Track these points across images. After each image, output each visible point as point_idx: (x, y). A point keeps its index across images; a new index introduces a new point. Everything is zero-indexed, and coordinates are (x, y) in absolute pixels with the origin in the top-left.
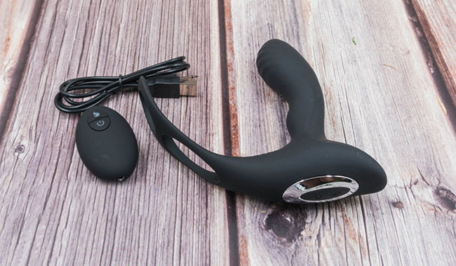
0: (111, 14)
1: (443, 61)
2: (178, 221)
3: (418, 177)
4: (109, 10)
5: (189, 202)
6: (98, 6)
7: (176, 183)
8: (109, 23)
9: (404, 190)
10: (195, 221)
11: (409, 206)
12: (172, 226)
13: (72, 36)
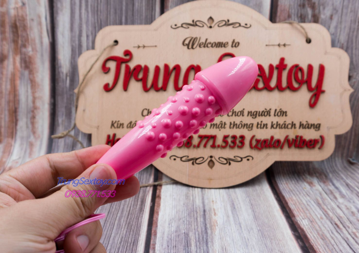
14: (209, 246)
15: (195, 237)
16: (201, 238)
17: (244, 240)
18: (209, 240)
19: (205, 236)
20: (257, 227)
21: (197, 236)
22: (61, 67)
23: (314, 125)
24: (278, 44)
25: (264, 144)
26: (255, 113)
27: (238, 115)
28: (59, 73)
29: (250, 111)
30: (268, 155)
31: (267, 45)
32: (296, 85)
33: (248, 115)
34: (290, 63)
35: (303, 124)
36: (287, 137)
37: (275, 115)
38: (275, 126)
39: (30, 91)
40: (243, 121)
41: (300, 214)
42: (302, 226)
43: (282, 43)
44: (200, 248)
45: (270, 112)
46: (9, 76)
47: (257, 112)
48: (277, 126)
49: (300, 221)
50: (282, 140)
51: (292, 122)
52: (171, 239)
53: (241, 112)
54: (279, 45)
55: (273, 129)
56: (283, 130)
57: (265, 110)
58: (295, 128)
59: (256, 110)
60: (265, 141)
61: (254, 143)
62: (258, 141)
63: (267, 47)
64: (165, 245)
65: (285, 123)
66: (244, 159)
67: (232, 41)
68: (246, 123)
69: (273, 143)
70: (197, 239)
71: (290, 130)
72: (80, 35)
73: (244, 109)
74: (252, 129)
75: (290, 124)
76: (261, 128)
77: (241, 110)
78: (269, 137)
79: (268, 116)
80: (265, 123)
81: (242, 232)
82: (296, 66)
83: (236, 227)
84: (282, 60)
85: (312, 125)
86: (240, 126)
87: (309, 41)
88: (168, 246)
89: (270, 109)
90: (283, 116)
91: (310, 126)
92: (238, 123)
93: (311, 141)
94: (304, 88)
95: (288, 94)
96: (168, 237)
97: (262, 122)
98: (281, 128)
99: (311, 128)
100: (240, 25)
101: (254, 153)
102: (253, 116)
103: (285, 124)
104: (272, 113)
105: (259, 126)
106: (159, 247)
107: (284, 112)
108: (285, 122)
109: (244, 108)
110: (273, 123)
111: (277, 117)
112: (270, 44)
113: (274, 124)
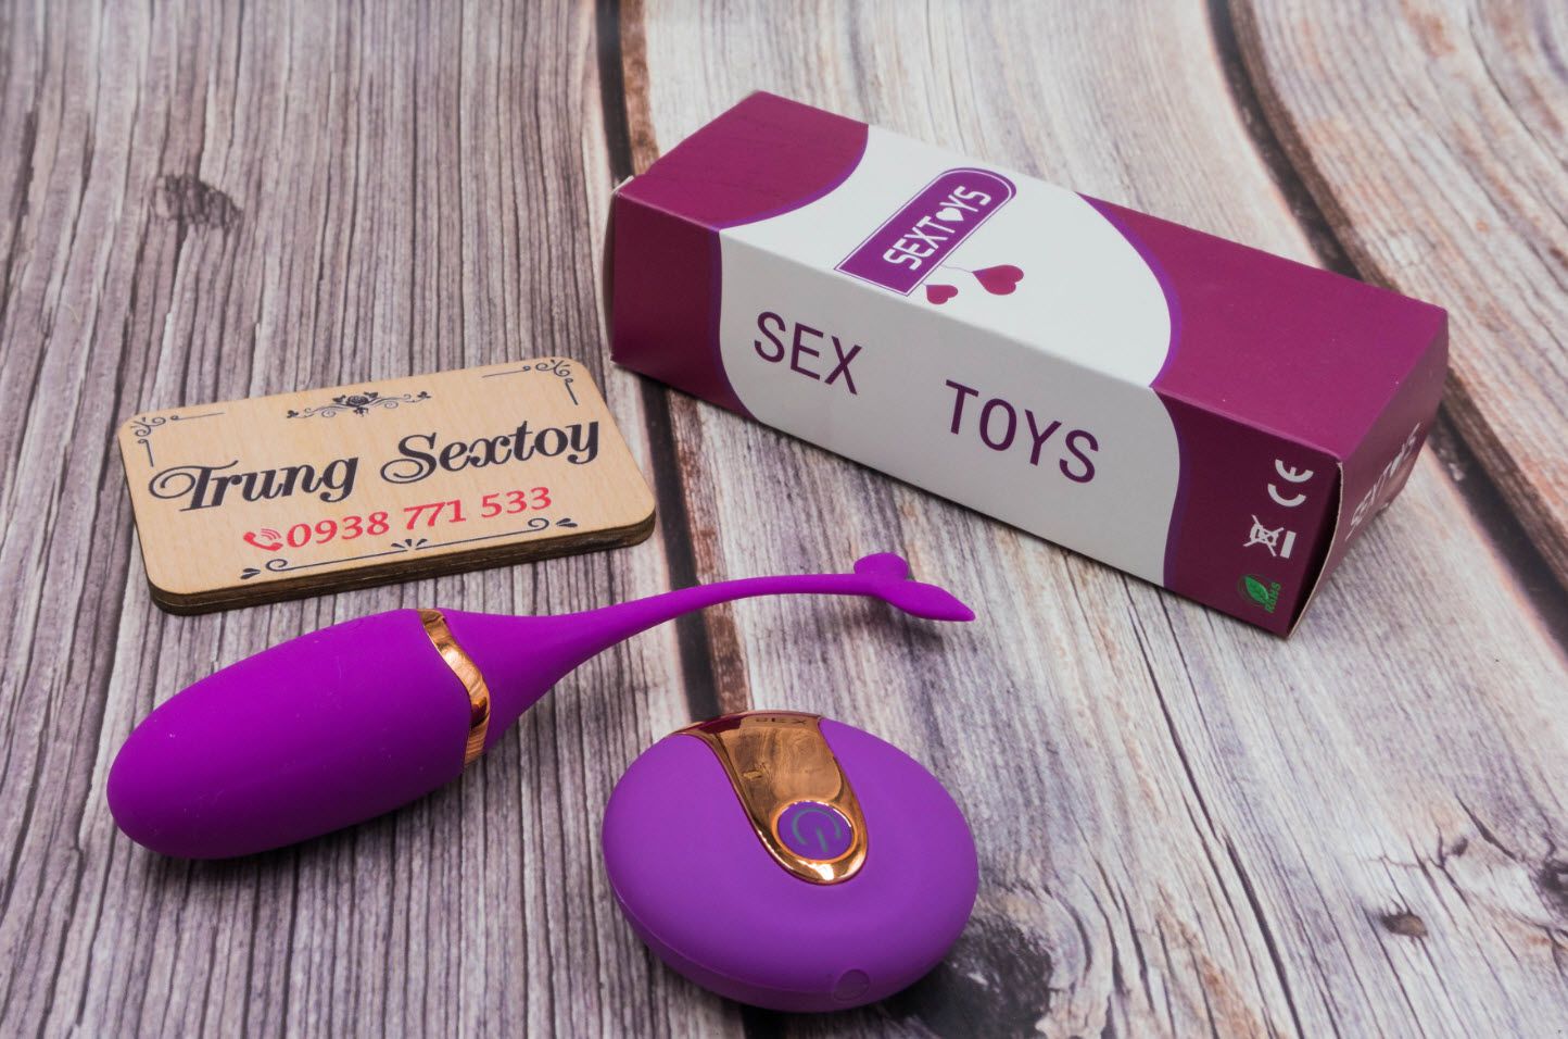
0: (219, 295)
1: (1493, 442)
2: (537, 994)
3: (1465, 828)
4: (212, 283)
5: (576, 925)
6: (167, 269)
7: (515, 857)
8: (214, 325)
9: (1419, 872)
10: (605, 992)
11: (1449, 929)
12: (514, 1008)
13: (73, 365)
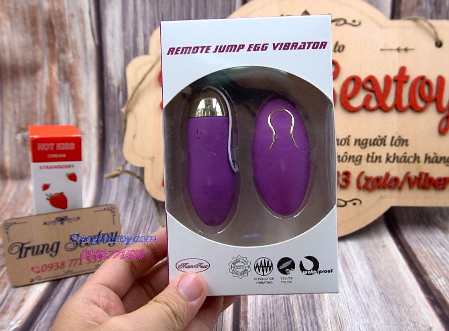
14: (317, 314)
15: (298, 303)
16: (306, 304)
17: (363, 307)
18: (317, 306)
19: (311, 302)
20: (378, 288)
21: (300, 301)
22: (111, 78)
23: (444, 158)
24: (396, 47)
25: (376, 182)
26: (364, 142)
27: (341, 144)
28: (109, 86)
29: (358, 138)
30: (382, 197)
31: (382, 50)
32: (421, 104)
33: (355, 144)
34: (413, 74)
35: (429, 157)
36: (408, 173)
37: (391, 145)
38: (391, 159)
39: (71, 110)
40: (348, 152)
41: (434, 271)
42: (438, 288)
43: (403, 47)
44: (306, 317)
45: (385, 141)
46: (45, 91)
47: (367, 140)
48: (394, 159)
49: (435, 280)
50: (401, 177)
51: (415, 154)
52: (266, 305)
53: (345, 140)
54: (399, 50)
55: (388, 163)
56: (403, 164)
57: (378, 138)
58: (419, 162)
59: (366, 138)
60: (378, 179)
61: (363, 182)
62: (368, 179)
63: (383, 52)
64: (259, 314)
65: (405, 155)
66: (348, 203)
67: (334, 43)
68: (352, 155)
69: (388, 182)
70: (301, 305)
71: (412, 165)
72: (135, 35)
73: (349, 136)
74: (360, 163)
75: (411, 156)
76: (372, 161)
77: (345, 137)
78: (382, 174)
79: (382, 145)
80: (378, 155)
81: (360, 295)
82: (422, 78)
83: (350, 289)
84: (403, 70)
85: (441, 158)
86: (345, 158)
87: (439, 44)
88: (264, 315)
89: (386, 137)
90: (402, 145)
91: (439, 160)
92: (342, 155)
93: (440, 180)
94: (432, 108)
95: (410, 115)
96: (262, 303)
97: (373, 153)
98: (399, 161)
99: (439, 162)
100: (345, 22)
101: (363, 195)
102: (361, 145)
103: (405, 157)
104: (388, 141)
105: (370, 159)
106: (252, 316)
107: (404, 141)
108: (405, 153)
109: (350, 134)
110: (389, 155)
111: (394, 147)
112: (387, 48)
113: (391, 157)
